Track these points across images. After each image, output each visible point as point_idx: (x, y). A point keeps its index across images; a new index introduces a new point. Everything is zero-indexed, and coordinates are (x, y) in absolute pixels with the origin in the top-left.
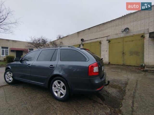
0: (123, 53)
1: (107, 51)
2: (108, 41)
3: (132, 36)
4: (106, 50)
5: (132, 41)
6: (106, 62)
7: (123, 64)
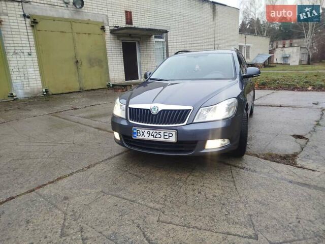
0: (77, 62)
1: (30, 55)
2: (28, 21)
3: (88, 24)
4: (27, 50)
5: (89, 34)
6: (36, 92)
7: (80, 89)
